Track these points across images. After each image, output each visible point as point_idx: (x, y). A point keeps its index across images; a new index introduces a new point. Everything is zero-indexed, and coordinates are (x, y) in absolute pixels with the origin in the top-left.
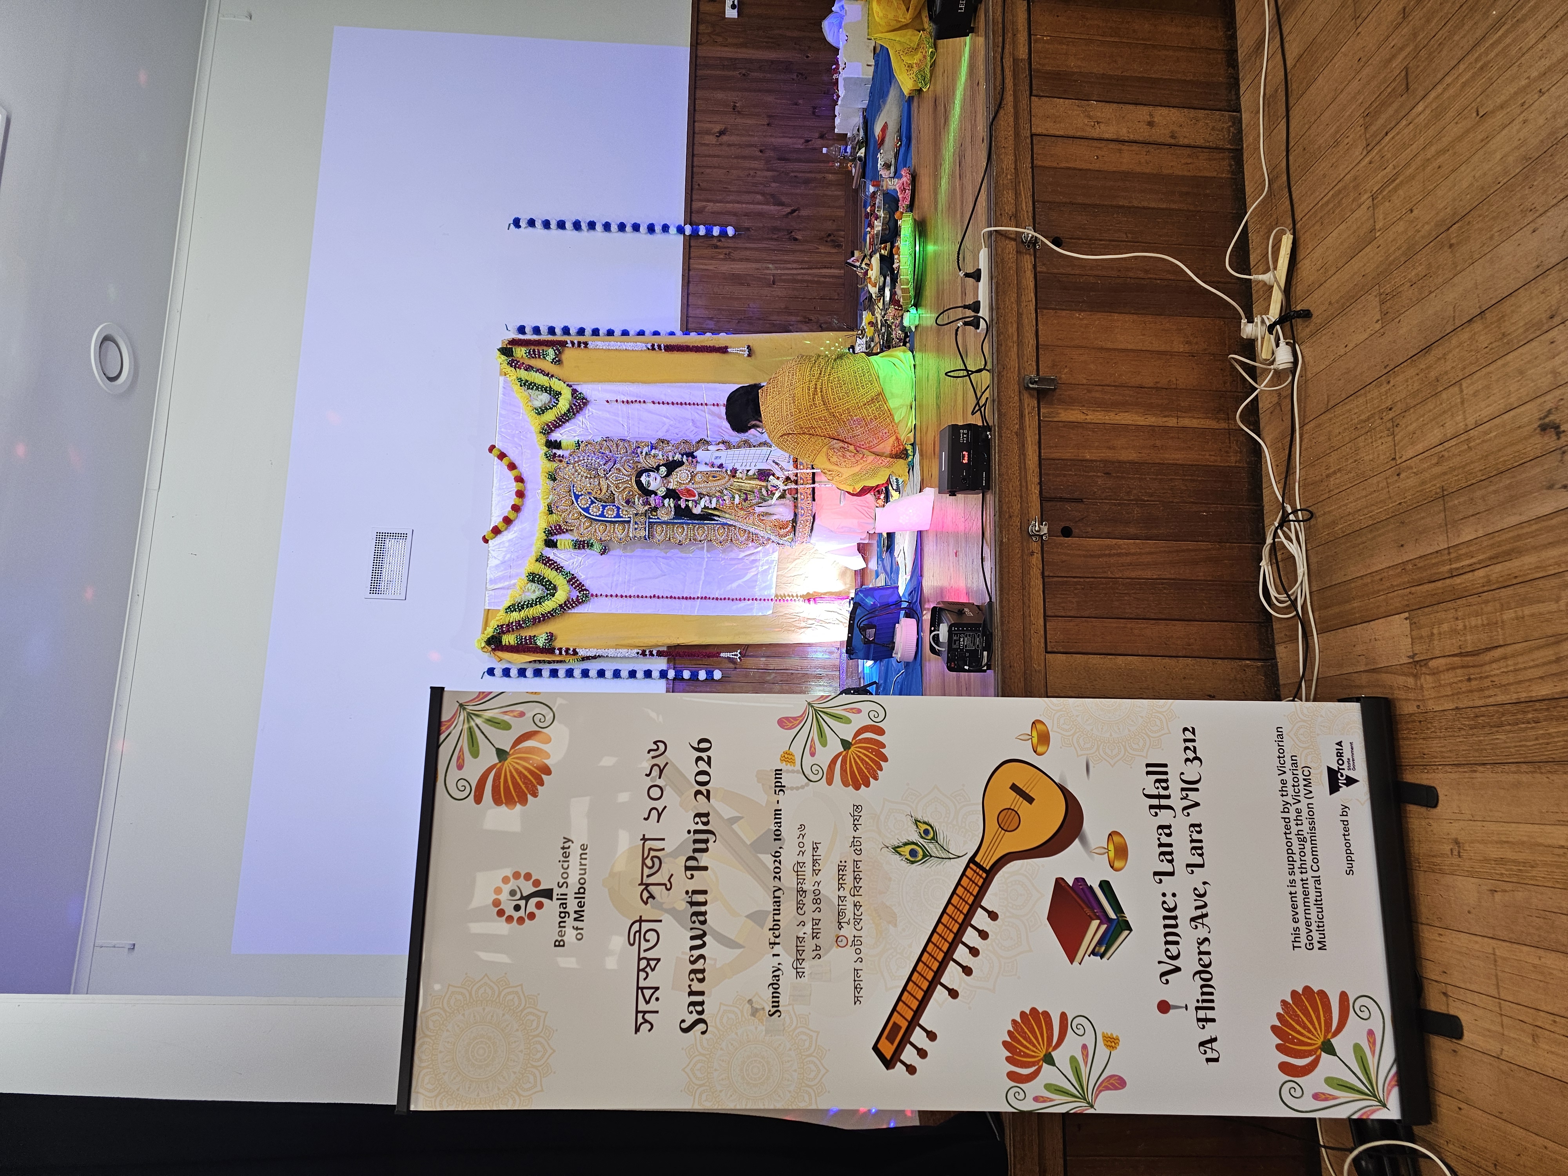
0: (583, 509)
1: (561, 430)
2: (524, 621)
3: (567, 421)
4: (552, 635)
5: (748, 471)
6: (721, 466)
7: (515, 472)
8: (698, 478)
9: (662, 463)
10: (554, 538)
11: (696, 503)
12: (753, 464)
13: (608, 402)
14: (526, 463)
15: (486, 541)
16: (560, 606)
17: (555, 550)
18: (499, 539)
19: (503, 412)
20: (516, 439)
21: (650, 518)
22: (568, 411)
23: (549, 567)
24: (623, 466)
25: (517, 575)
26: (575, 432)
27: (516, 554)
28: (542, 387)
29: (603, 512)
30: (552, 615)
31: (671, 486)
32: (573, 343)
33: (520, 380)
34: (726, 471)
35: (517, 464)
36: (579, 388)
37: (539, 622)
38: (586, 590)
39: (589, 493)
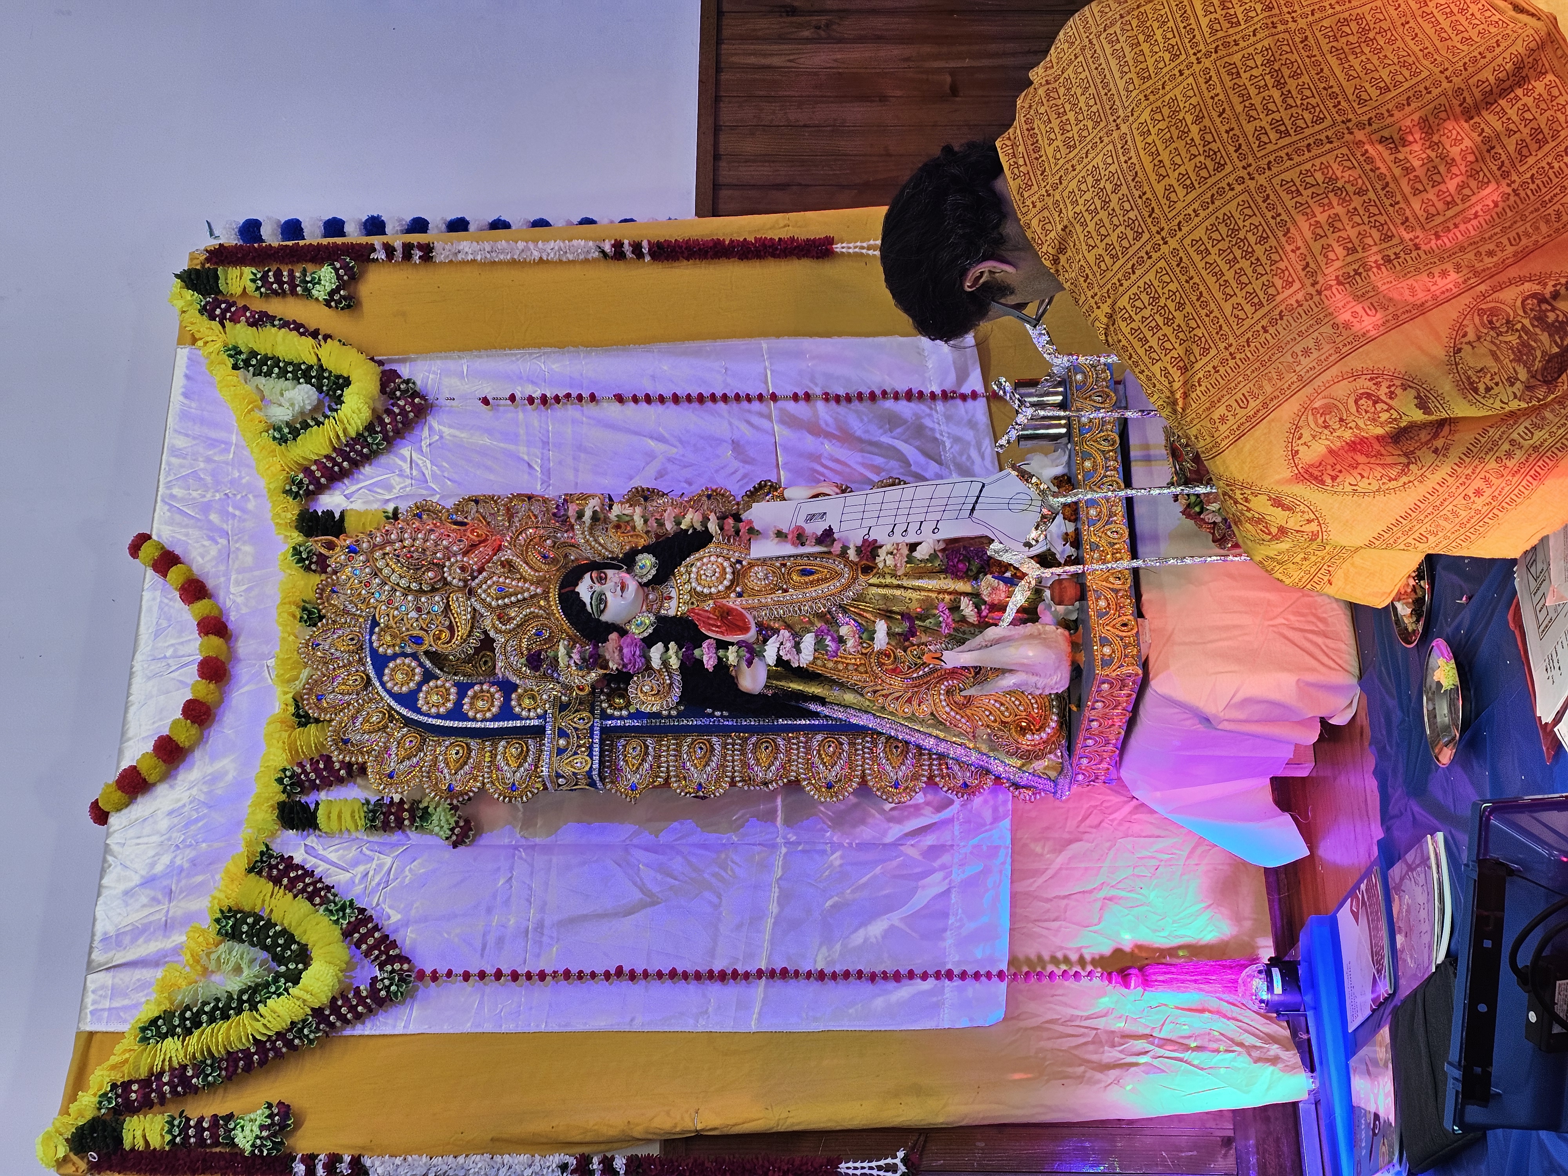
0: (398, 698)
1: (349, 486)
2: (199, 1068)
3: (367, 459)
4: (285, 1110)
5: (913, 547)
6: (827, 536)
7: (203, 607)
8: (757, 578)
9: (642, 543)
10: (309, 799)
11: (753, 653)
12: (928, 527)
13: (485, 401)
14: (238, 583)
15: (100, 816)
16: (317, 1012)
17: (312, 840)
18: (143, 807)
19: (181, 442)
20: (214, 517)
21: (604, 716)
22: (370, 428)
23: (290, 888)
24: (524, 555)
25: (188, 919)
26: (389, 488)
27: (190, 853)
28: (297, 366)
29: (458, 704)
30: (289, 1044)
31: (672, 609)
32: (389, 250)
33: (234, 352)
34: (845, 549)
35: (210, 584)
36: (405, 371)
37: (249, 1068)
38: (402, 959)
39: (418, 640)
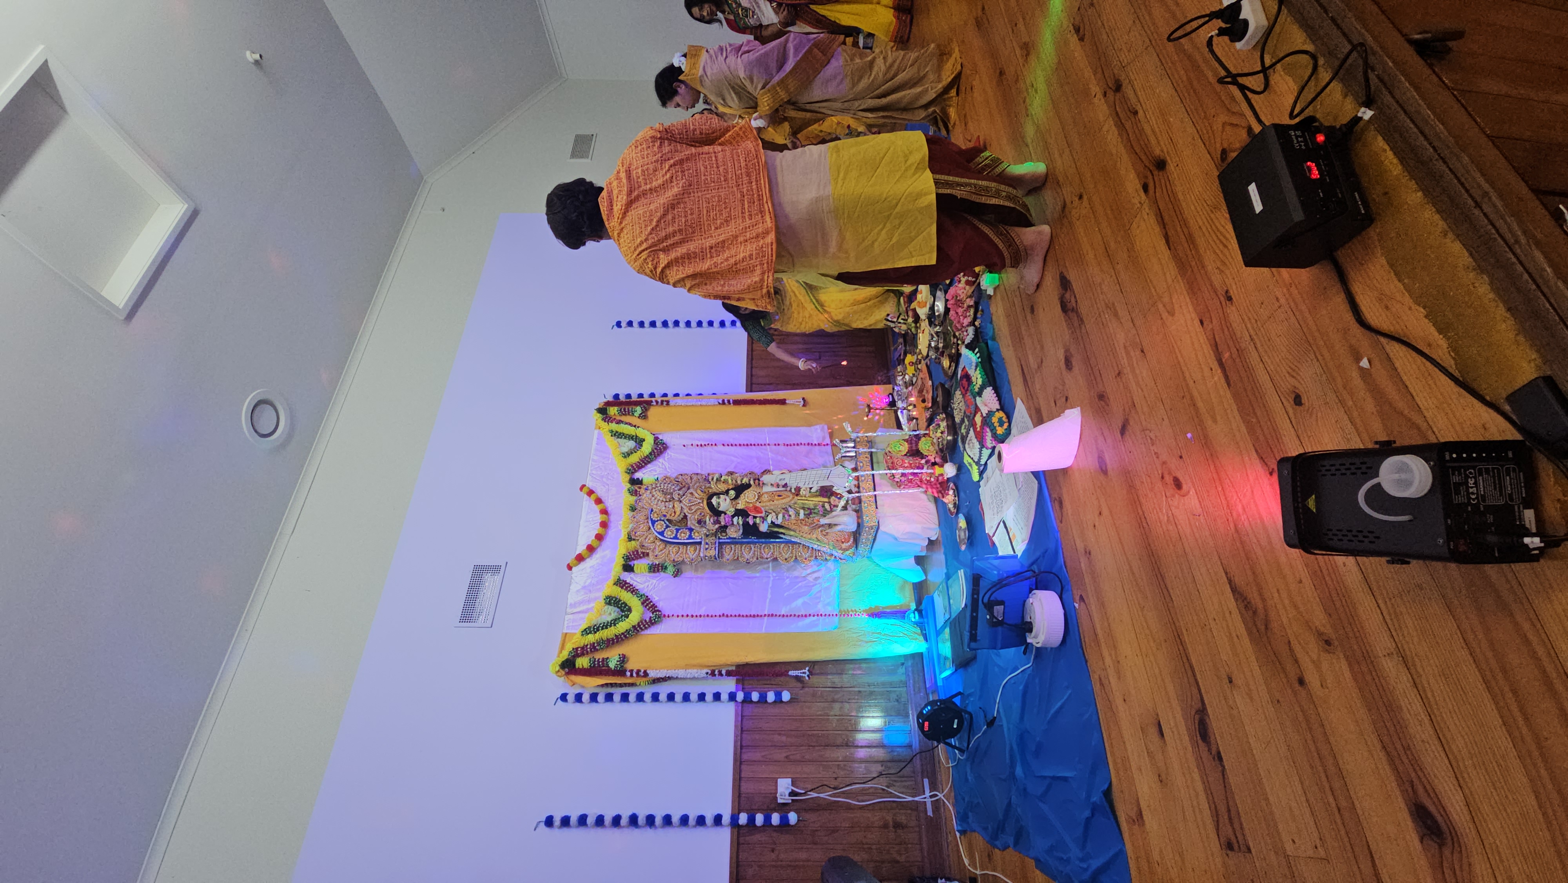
0: (659, 533)
1: (644, 470)
2: (599, 644)
3: (649, 462)
4: (624, 656)
5: (811, 488)
6: (785, 485)
7: (601, 506)
8: (765, 498)
9: (731, 487)
10: (631, 563)
11: (764, 519)
12: (815, 483)
13: (684, 446)
14: (611, 499)
15: (570, 568)
16: (634, 627)
17: (632, 575)
18: (583, 565)
19: (595, 458)
20: (604, 480)
21: (719, 538)
22: (650, 454)
23: (626, 589)
24: (696, 491)
25: (596, 599)
27: (597, 579)
28: (629, 436)
29: (676, 535)
30: (625, 636)
31: (740, 507)
32: (657, 402)
33: (612, 431)
34: (790, 490)
35: (603, 499)
36: (661, 437)
37: (613, 644)
38: (659, 611)
39: (665, 516)
